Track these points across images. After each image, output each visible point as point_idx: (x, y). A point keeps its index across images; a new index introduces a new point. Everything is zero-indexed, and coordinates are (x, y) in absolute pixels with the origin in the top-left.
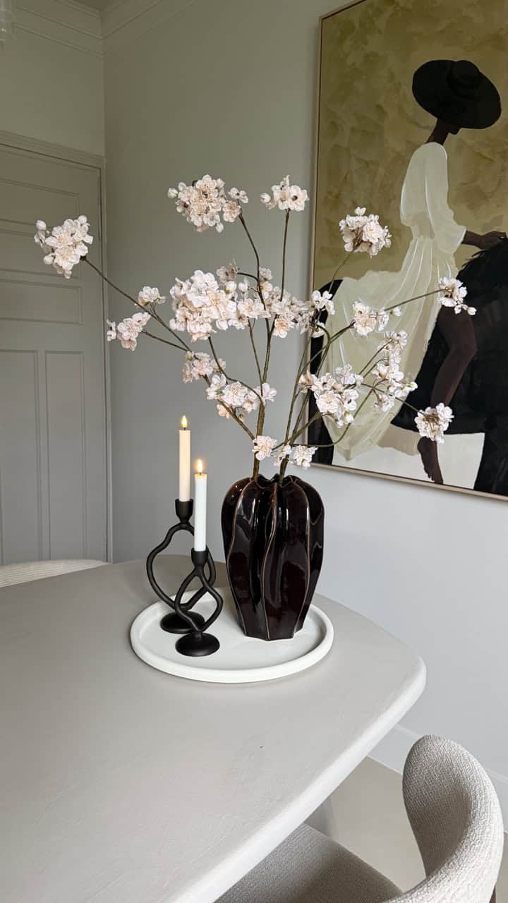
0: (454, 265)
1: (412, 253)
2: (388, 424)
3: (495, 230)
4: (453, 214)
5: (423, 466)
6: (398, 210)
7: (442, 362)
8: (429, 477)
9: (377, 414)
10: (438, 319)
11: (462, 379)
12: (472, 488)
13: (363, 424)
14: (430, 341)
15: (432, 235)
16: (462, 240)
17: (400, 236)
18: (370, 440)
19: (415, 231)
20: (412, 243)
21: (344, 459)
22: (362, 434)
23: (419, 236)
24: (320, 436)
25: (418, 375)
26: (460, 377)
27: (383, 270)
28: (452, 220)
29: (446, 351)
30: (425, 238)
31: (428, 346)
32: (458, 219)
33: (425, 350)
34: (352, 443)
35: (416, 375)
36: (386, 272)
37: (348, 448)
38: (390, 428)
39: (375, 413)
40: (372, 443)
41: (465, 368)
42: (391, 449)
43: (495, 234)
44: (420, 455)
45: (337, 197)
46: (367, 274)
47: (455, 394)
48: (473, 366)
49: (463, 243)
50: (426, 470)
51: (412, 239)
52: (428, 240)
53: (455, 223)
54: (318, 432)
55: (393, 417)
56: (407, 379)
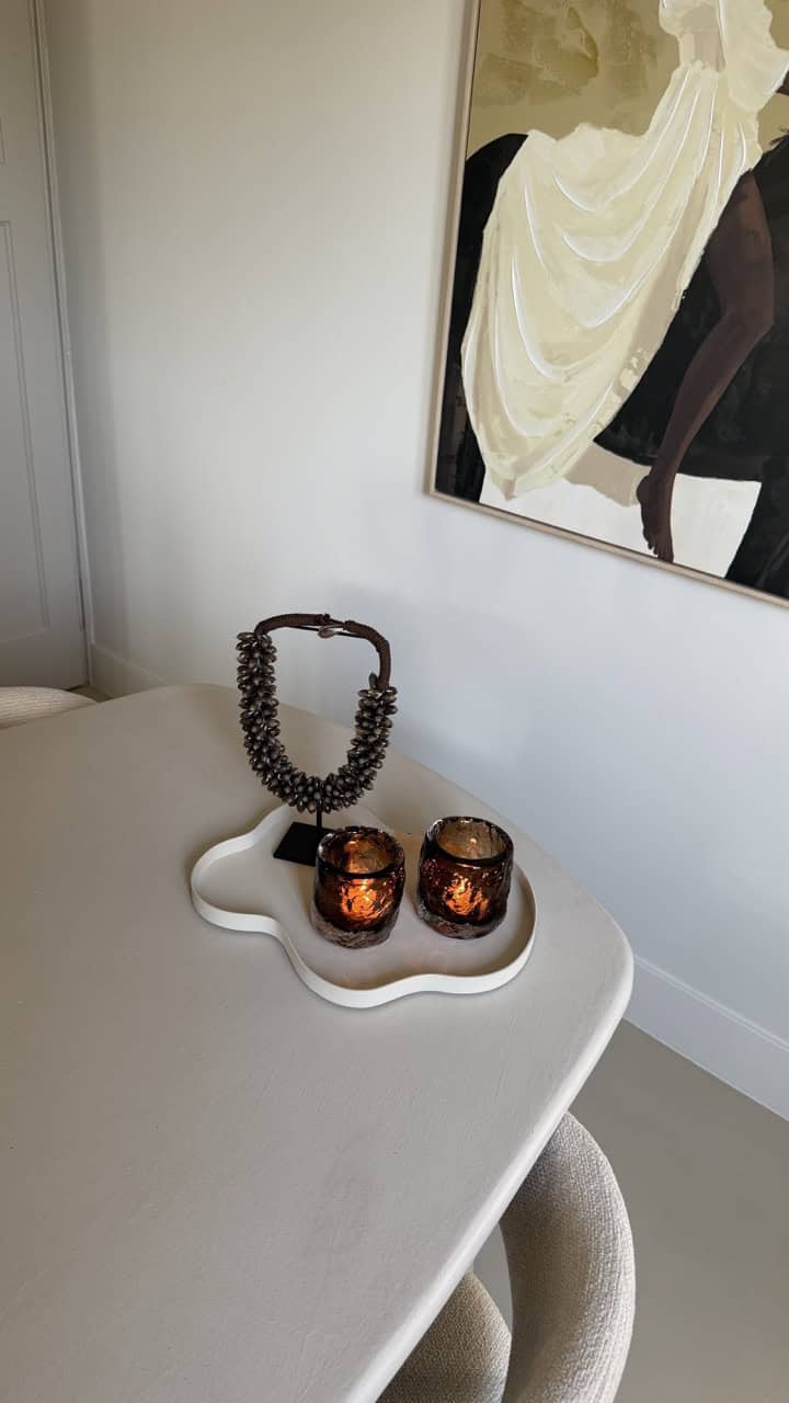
0: (756, 139)
1: (674, 96)
2: (589, 442)
4: (770, 20)
5: (642, 527)
7: (703, 337)
8: (650, 547)
9: (570, 420)
10: (707, 249)
11: (735, 377)
12: (723, 575)
13: (542, 435)
14: (686, 292)
15: (719, 64)
16: (779, 83)
17: (653, 56)
18: (553, 467)
19: (686, 48)
20: (677, 73)
21: (502, 497)
22: (539, 454)
23: (693, 62)
24: (462, 447)
25: (656, 356)
26: (734, 371)
27: (610, 127)
28: (768, 35)
29: (715, 317)
30: (704, 68)
31: (682, 301)
33: (674, 308)
34: (520, 469)
35: (652, 355)
36: (615, 131)
37: (512, 478)
38: (590, 451)
39: (566, 418)
40: (556, 472)
41: (746, 355)
42: (590, 488)
44: (639, 506)
46: (577, 129)
47: (720, 402)
48: (760, 355)
49: (780, 91)
50: (647, 534)
51: (678, 64)
52: (710, 73)
53: (772, 43)
54: (457, 438)
55: (599, 430)
56: (634, 361)
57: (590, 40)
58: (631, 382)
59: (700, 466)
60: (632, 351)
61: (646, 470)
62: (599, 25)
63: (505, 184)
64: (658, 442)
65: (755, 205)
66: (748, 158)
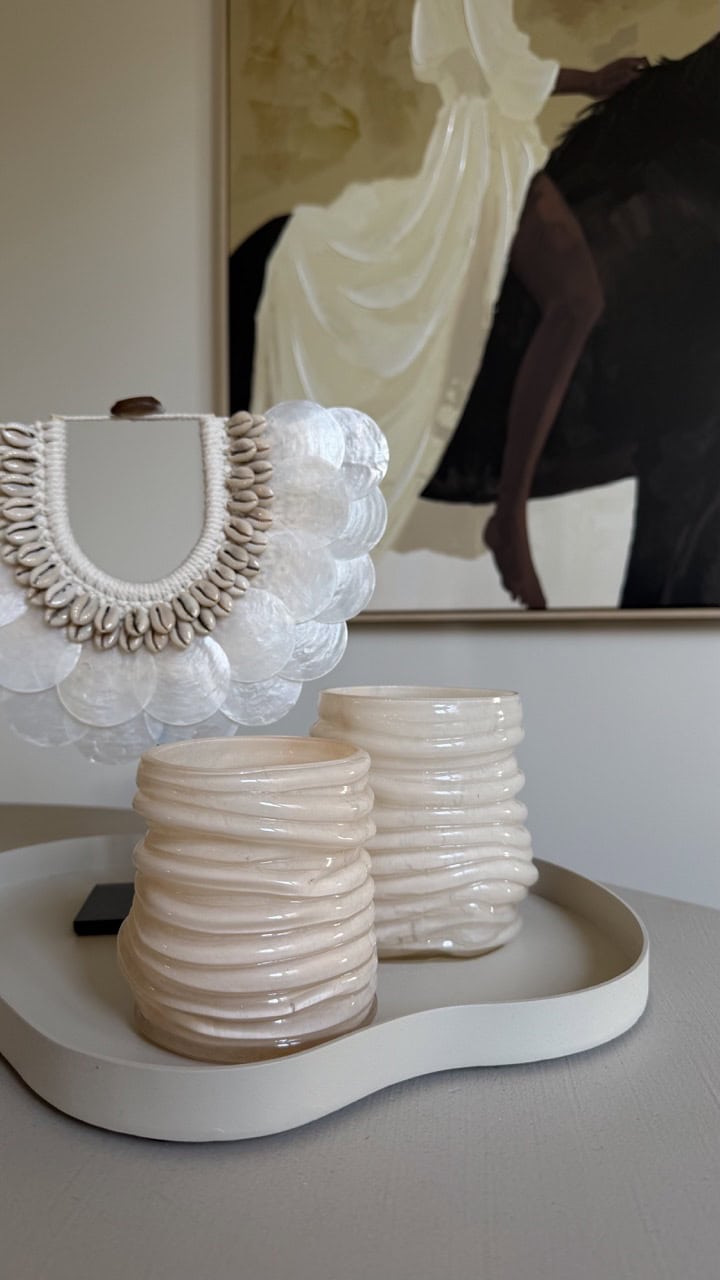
0: (539, 141)
1: (443, 132)
2: (414, 500)
3: (624, 52)
6: (407, 54)
7: (528, 342)
8: (515, 599)
10: (511, 256)
12: (617, 604)
14: (498, 305)
15: (484, 90)
16: (551, 85)
17: (415, 105)
19: (446, 88)
20: (441, 114)
23: (457, 98)
27: (382, 177)
28: (527, 53)
29: (534, 319)
30: (469, 98)
31: (495, 316)
32: (540, 49)
33: (486, 323)
38: (418, 507)
41: (580, 346)
42: (425, 552)
43: (624, 64)
44: (490, 555)
45: (274, 53)
46: (345, 191)
49: (554, 93)
50: (508, 584)
53: (531, 59)
55: (422, 483)
56: (451, 395)
57: (347, 113)
58: (451, 418)
59: (553, 484)
60: (447, 385)
61: (488, 511)
62: (353, 98)
63: (275, 266)
64: (497, 472)
65: (552, 196)
66: (534, 158)
